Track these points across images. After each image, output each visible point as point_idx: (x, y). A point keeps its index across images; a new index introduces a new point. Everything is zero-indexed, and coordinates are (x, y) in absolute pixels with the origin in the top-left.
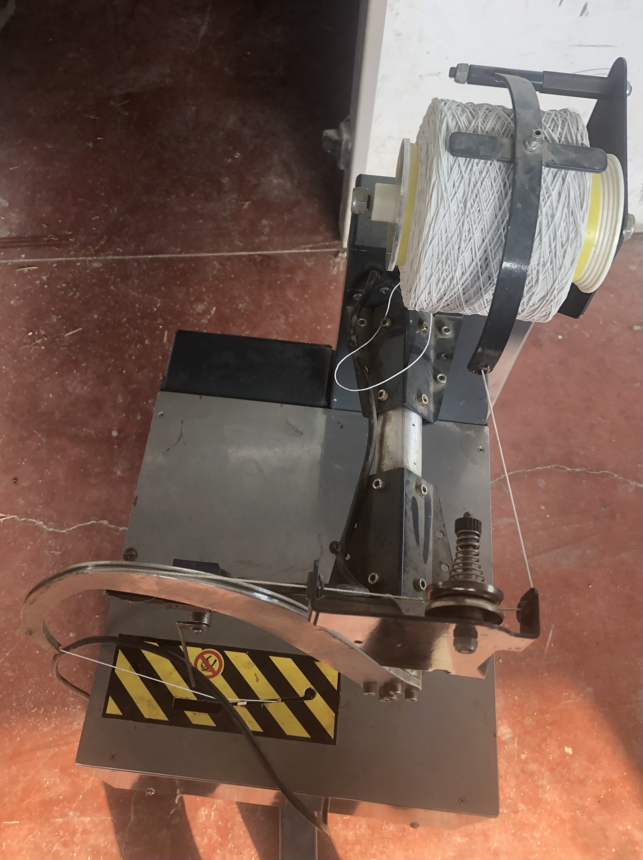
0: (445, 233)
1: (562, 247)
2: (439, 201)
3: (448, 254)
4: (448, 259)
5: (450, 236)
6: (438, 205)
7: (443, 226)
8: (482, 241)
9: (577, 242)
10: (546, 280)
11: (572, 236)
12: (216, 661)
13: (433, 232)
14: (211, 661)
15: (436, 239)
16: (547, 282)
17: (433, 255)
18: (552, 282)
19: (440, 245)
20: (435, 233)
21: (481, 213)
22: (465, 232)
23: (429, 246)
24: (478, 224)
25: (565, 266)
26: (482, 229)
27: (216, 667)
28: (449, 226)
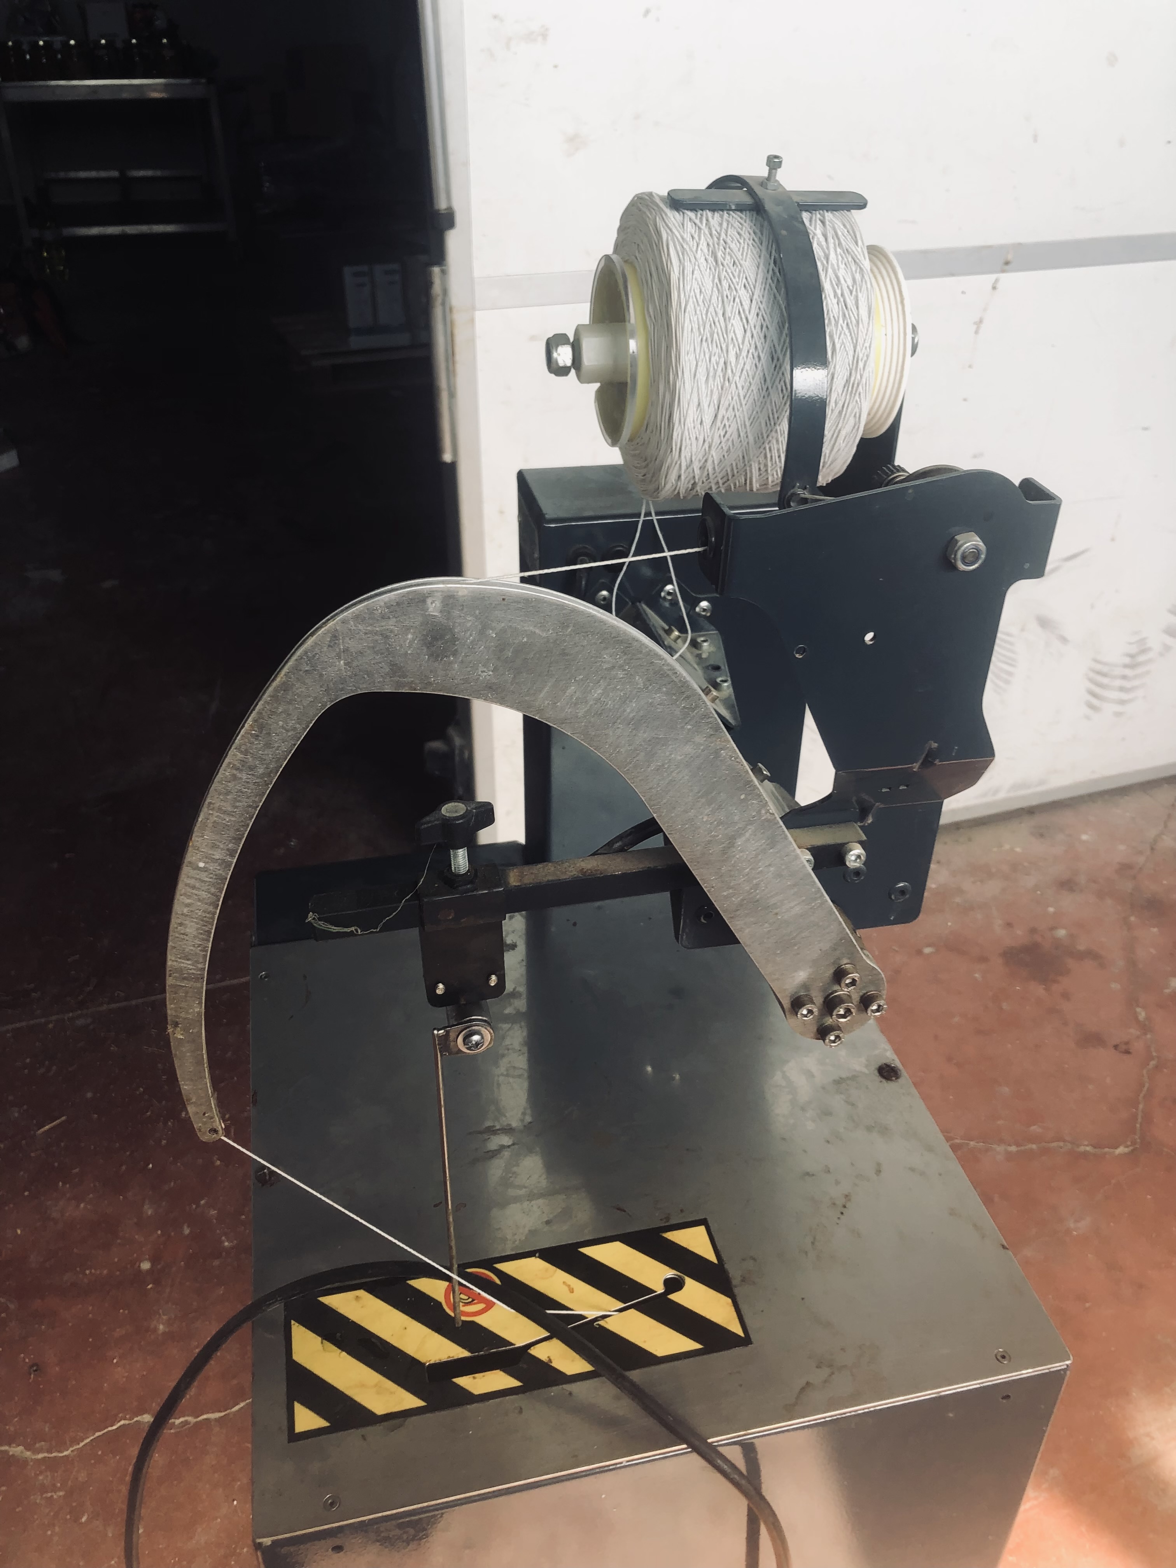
0: (700, 295)
1: (851, 293)
2: (681, 256)
3: (711, 325)
4: (714, 332)
5: (707, 298)
6: (680, 260)
7: (695, 286)
8: (750, 301)
9: (866, 282)
10: (845, 347)
11: (858, 277)
13: (685, 293)
15: (691, 304)
16: (846, 350)
17: (692, 329)
18: (852, 347)
19: (698, 312)
20: (687, 294)
21: (738, 264)
22: (726, 290)
23: (684, 315)
24: (739, 278)
25: (862, 320)
26: (745, 286)
28: (702, 285)
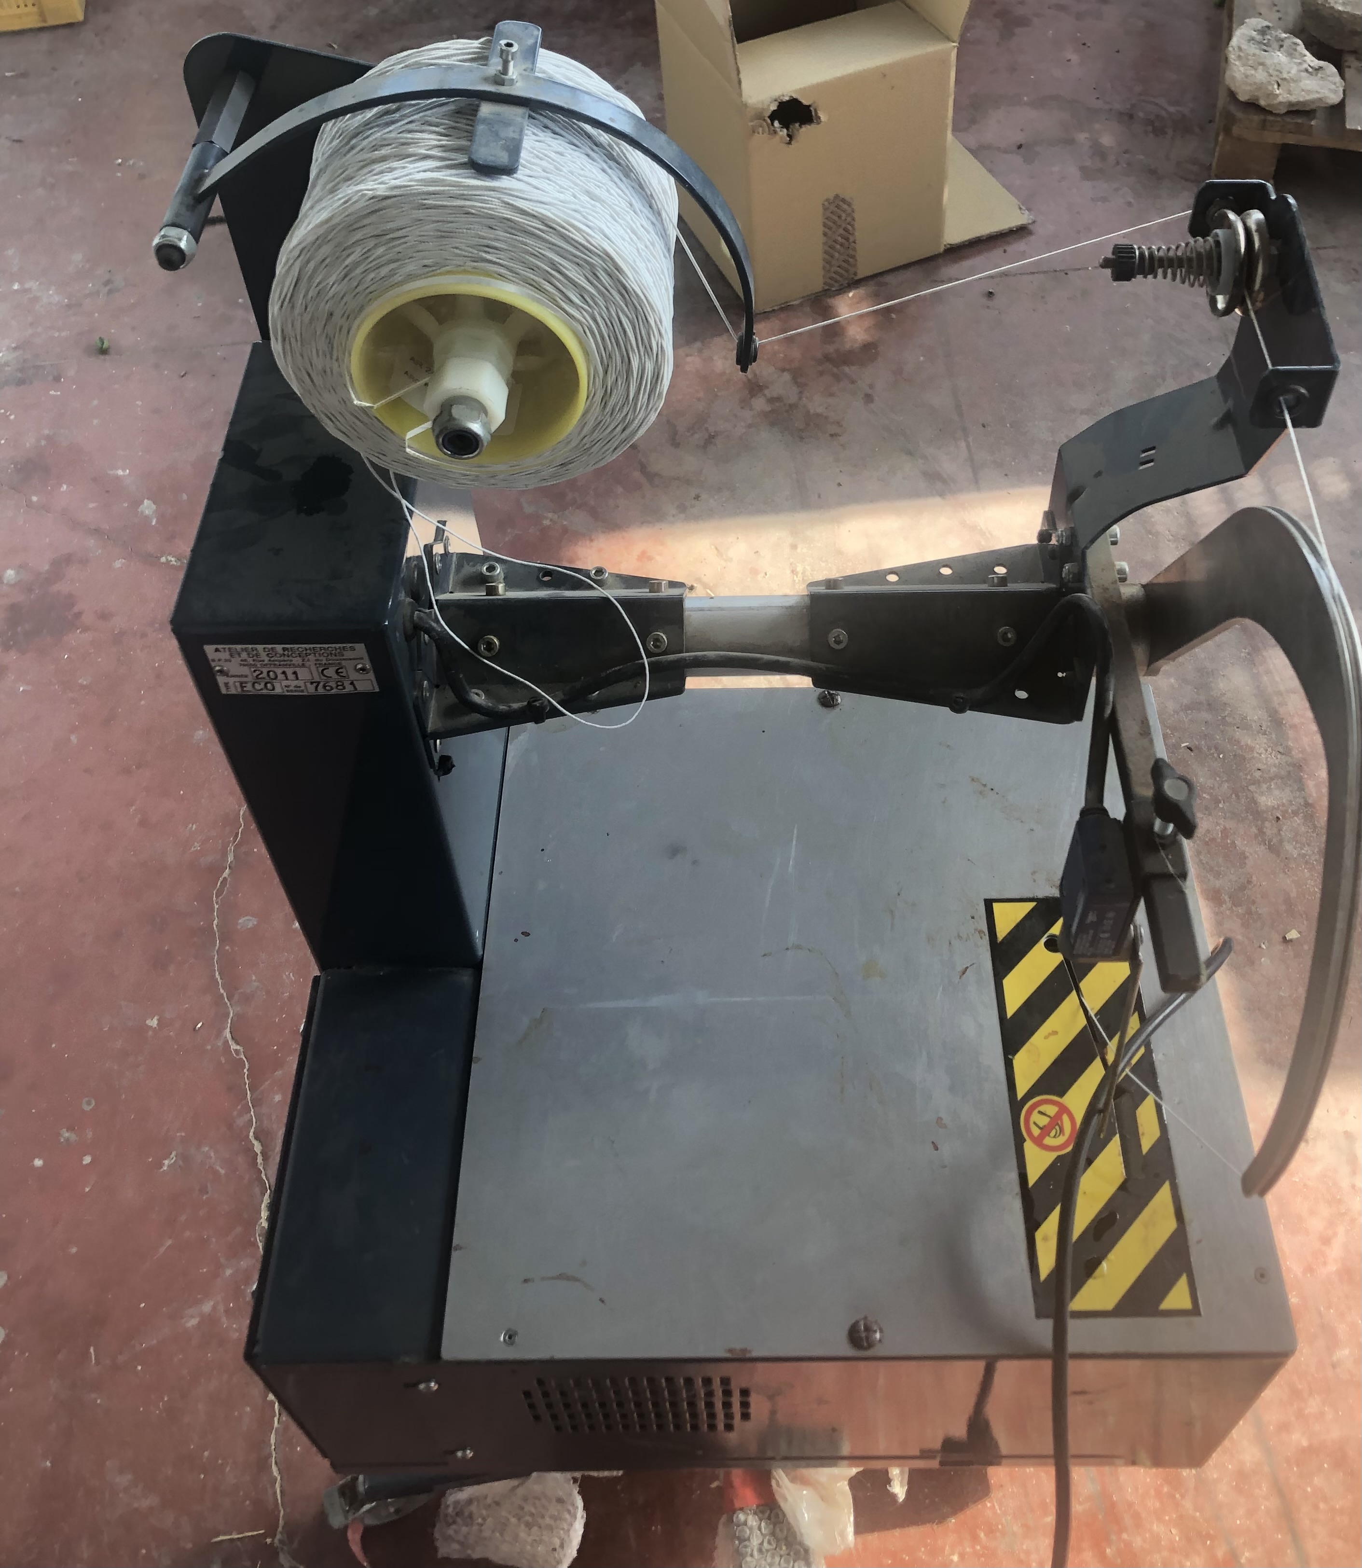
12: (1040, 1112)
14: (1043, 1121)
27: (1052, 1110)
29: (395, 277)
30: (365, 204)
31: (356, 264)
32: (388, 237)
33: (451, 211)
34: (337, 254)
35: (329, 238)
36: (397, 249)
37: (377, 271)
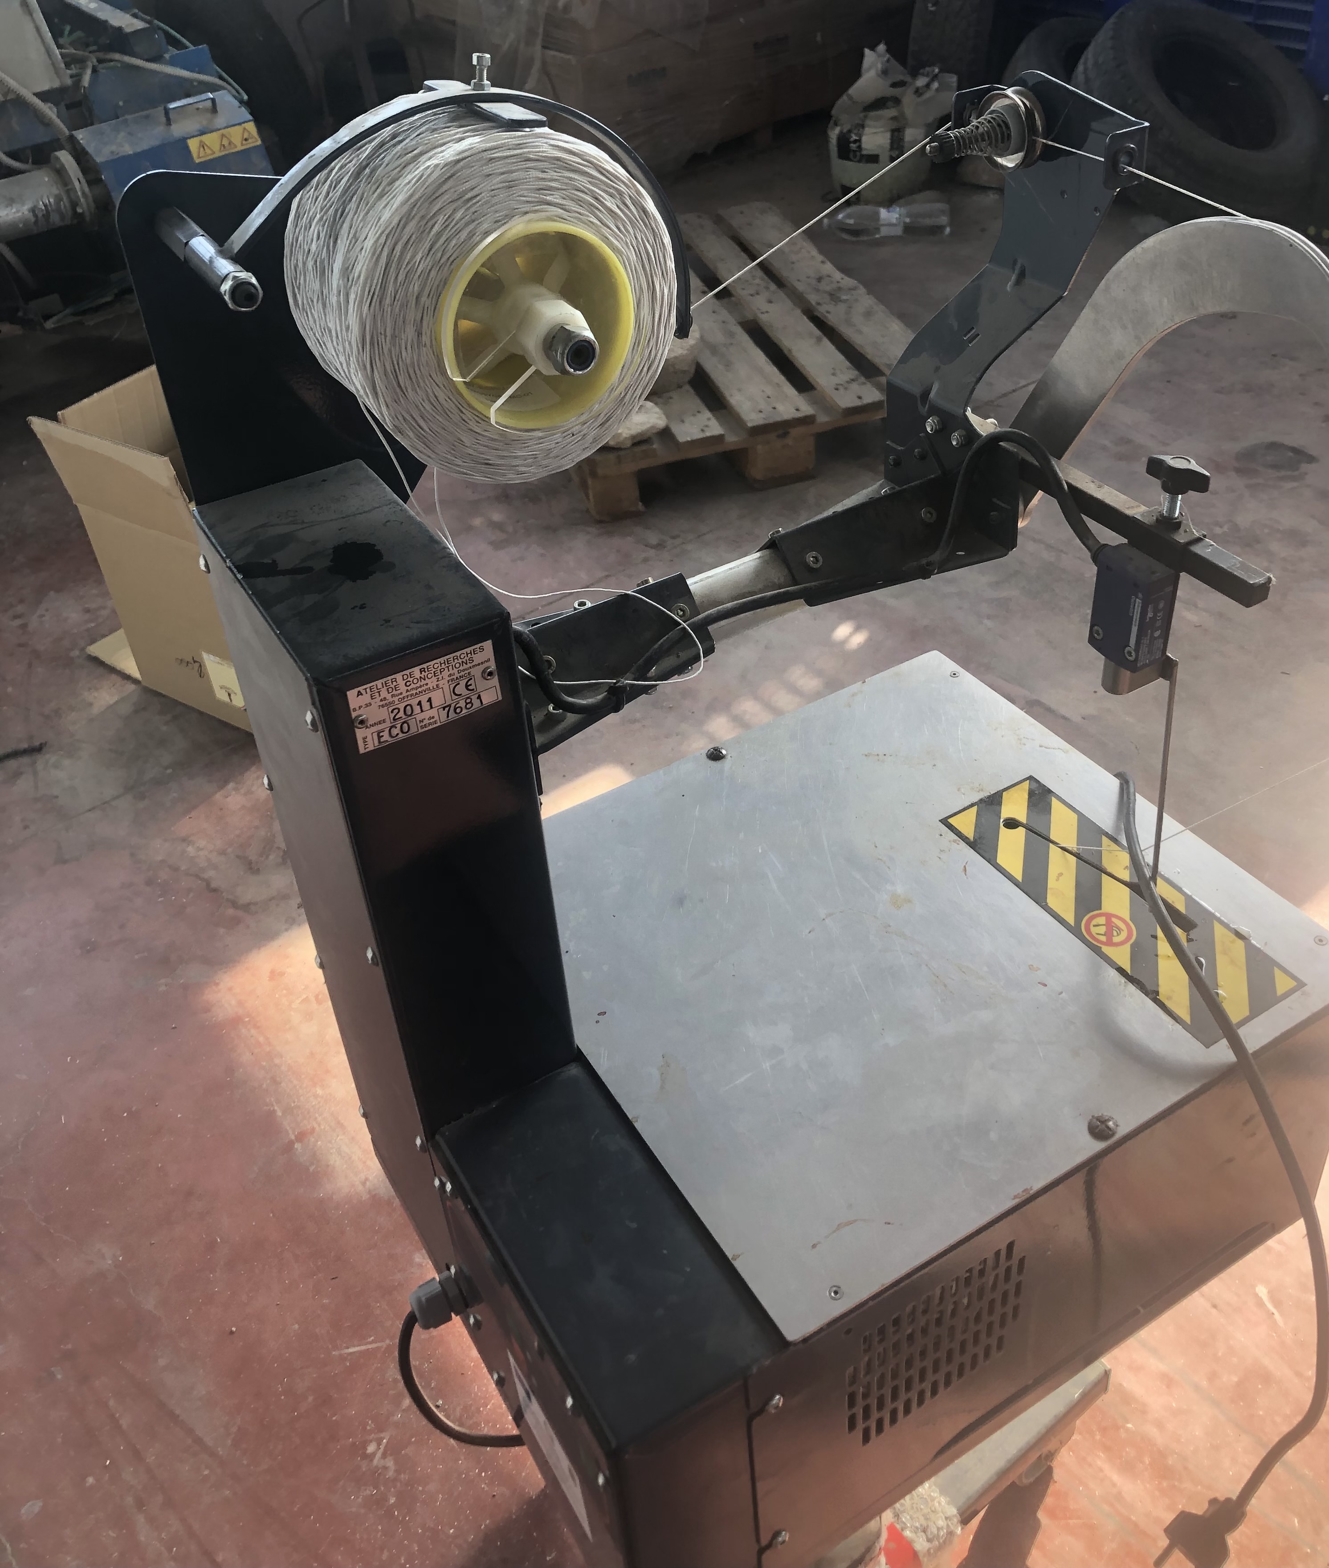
12: (1095, 926)
14: (1102, 930)
27: (1102, 920)
29: (474, 237)
30: (440, 173)
31: (439, 235)
32: (464, 198)
33: (514, 160)
34: (422, 229)
35: (413, 215)
36: (473, 209)
37: (458, 236)
